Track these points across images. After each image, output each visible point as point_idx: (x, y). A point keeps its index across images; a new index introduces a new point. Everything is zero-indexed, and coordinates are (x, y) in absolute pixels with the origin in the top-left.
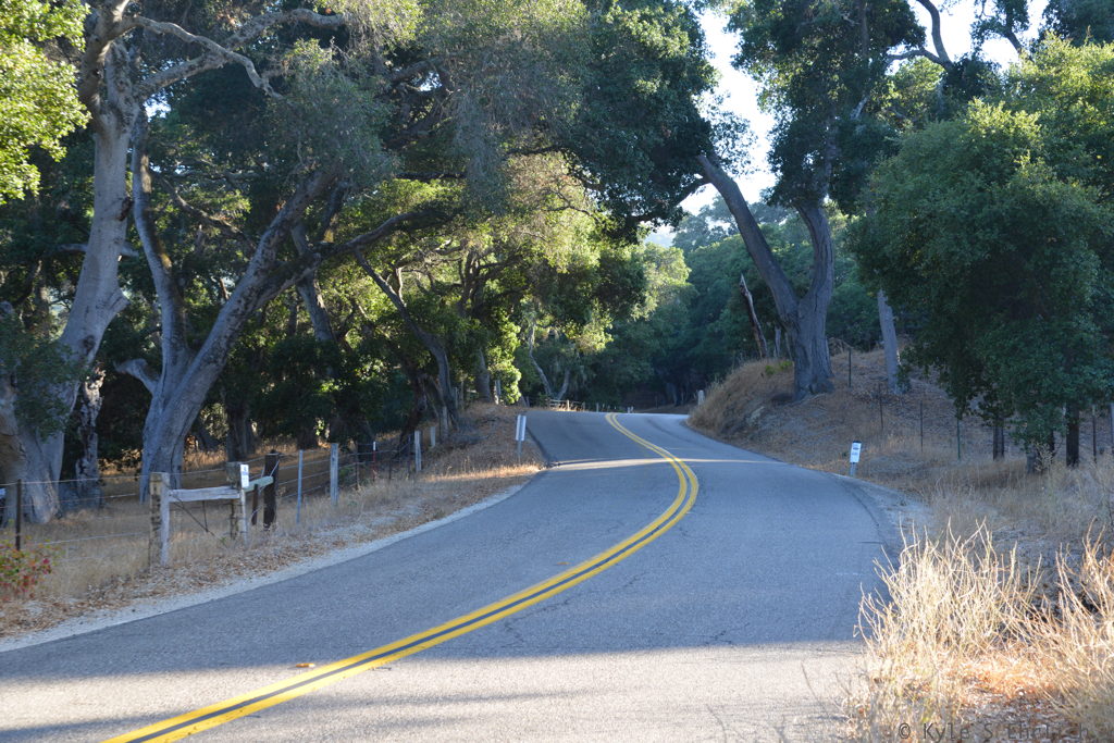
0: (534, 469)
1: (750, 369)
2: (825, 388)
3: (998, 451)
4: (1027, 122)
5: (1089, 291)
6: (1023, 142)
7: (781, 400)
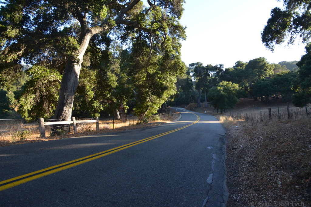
0: (179, 113)
1: (191, 104)
2: (200, 106)
3: (217, 112)
4: (222, 88)
5: (226, 101)
6: (221, 90)
7: (196, 107)
